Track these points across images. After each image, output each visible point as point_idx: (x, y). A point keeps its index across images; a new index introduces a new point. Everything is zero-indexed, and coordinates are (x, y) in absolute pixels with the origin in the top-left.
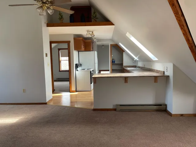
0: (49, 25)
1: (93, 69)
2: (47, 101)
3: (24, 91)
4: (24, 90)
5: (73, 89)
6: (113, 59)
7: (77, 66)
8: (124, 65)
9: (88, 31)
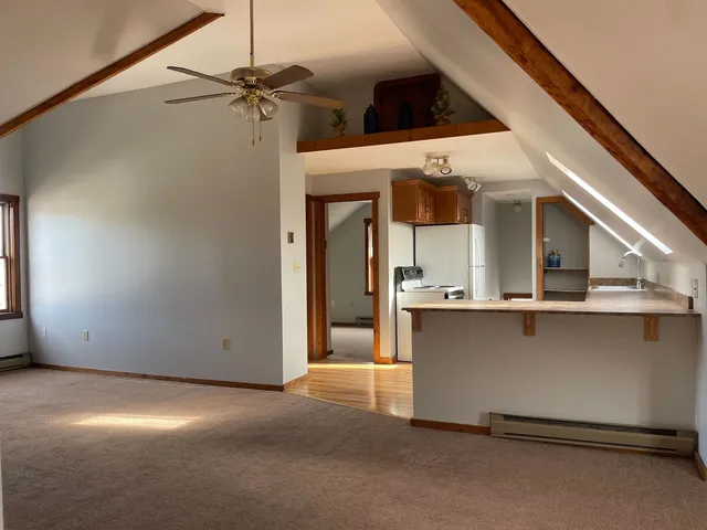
0: (304, 146)
1: (461, 288)
2: (285, 382)
3: (226, 344)
4: (225, 342)
5: (386, 351)
6: (553, 253)
7: (401, 274)
8: (593, 274)
9: (429, 157)
